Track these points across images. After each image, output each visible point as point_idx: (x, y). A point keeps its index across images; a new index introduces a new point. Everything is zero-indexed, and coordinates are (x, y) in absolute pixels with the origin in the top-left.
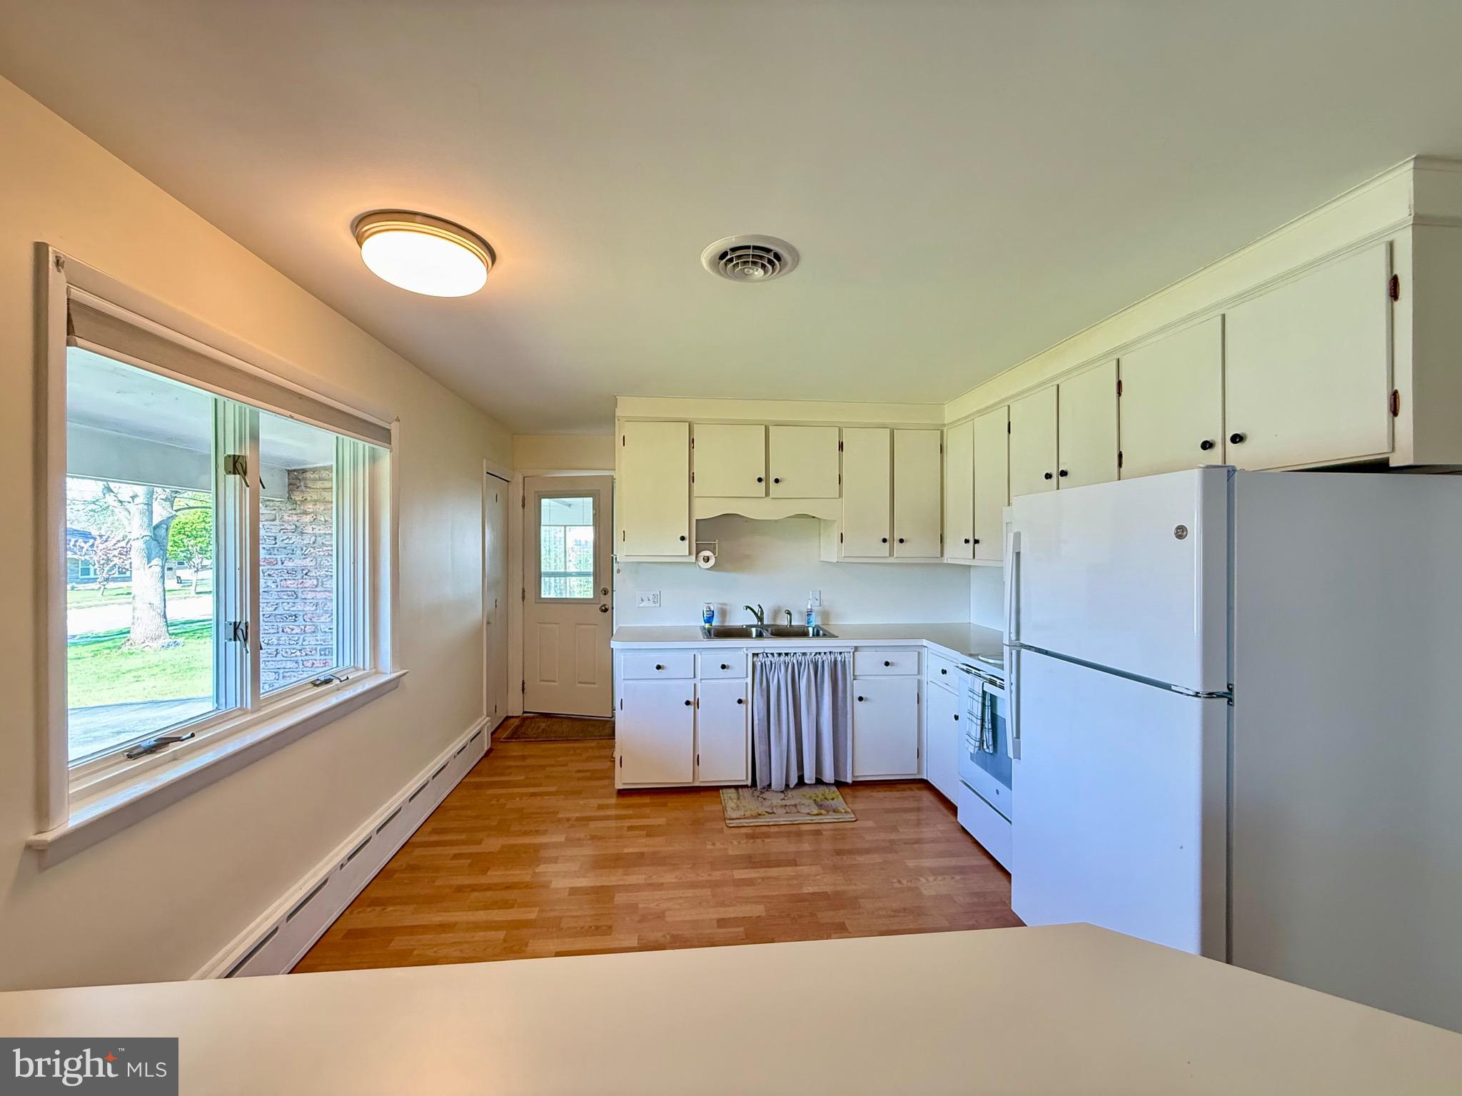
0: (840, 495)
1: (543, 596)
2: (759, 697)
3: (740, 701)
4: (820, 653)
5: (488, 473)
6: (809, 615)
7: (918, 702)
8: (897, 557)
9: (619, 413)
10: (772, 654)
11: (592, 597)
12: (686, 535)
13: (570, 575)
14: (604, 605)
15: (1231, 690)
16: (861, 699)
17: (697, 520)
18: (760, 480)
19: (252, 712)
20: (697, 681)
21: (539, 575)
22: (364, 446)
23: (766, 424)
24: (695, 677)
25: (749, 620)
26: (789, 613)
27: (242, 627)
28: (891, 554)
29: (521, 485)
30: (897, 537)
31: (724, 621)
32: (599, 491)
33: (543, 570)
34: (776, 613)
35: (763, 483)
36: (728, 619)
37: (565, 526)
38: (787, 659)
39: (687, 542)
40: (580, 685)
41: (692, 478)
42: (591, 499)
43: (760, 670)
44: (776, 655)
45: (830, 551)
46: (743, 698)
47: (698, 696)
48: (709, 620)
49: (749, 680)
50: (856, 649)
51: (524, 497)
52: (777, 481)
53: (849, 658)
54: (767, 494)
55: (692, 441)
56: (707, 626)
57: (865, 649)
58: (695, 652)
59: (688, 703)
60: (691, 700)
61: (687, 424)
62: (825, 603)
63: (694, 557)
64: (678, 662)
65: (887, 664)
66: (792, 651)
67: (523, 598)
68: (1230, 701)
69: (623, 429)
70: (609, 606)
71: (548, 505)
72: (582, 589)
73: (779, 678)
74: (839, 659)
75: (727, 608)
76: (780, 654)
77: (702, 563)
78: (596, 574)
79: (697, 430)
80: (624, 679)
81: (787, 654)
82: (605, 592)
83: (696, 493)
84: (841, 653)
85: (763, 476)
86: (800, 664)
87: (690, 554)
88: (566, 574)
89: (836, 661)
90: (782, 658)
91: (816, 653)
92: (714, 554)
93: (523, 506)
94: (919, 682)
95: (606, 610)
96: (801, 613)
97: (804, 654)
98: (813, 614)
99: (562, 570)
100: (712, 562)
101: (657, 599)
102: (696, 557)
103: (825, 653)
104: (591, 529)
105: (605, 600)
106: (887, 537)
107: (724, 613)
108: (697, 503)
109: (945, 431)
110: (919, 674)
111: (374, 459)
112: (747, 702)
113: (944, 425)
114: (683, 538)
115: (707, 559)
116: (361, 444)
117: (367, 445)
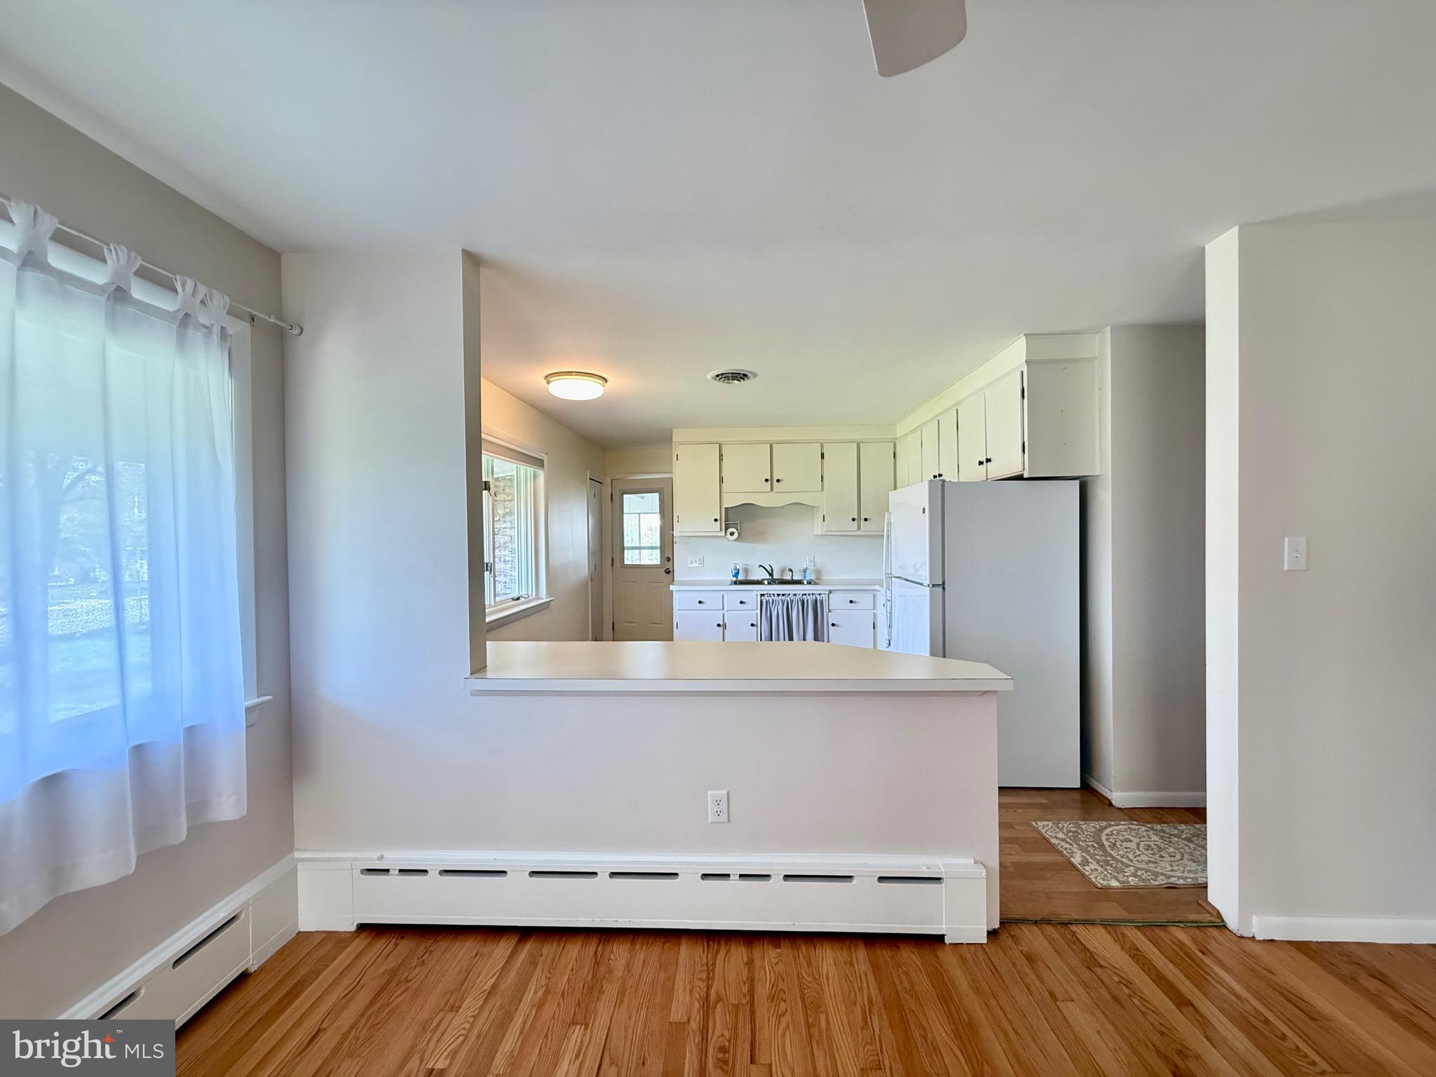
0: (822, 490)
1: (626, 563)
2: (765, 623)
3: (752, 625)
4: (806, 595)
5: (590, 479)
6: (805, 572)
7: (874, 628)
8: (863, 531)
9: (674, 440)
10: (774, 595)
11: (659, 563)
12: (718, 518)
13: (644, 548)
14: (668, 569)
15: (944, 583)
16: (833, 625)
17: (726, 508)
18: (767, 480)
19: (494, 606)
20: (725, 611)
21: (623, 549)
22: (530, 470)
23: (771, 442)
24: (723, 609)
25: (761, 575)
26: (791, 570)
27: (489, 565)
28: (859, 529)
29: (610, 486)
30: (863, 518)
31: (746, 576)
32: (663, 488)
33: (626, 545)
34: (783, 571)
35: (769, 482)
36: (749, 574)
37: (639, 514)
38: (783, 598)
39: (719, 522)
40: (651, 625)
41: (721, 480)
42: (658, 494)
43: (765, 606)
44: (776, 595)
45: (818, 527)
46: (755, 623)
47: (726, 621)
48: (736, 575)
49: (759, 612)
50: (830, 592)
51: (612, 493)
52: (778, 481)
53: (825, 597)
54: (772, 489)
55: (721, 455)
56: (735, 579)
57: (836, 592)
58: (723, 593)
59: (719, 625)
60: (721, 624)
61: (718, 445)
62: (817, 564)
63: (724, 532)
64: (712, 600)
65: (851, 602)
66: (787, 593)
67: (613, 564)
68: (944, 588)
69: (678, 450)
70: (671, 569)
71: (627, 498)
72: (653, 558)
73: (778, 610)
74: (818, 598)
75: (749, 568)
76: (779, 595)
77: (729, 536)
78: (662, 548)
79: (724, 447)
80: (679, 610)
81: (783, 595)
82: (668, 559)
83: (724, 490)
84: (820, 594)
85: (769, 478)
86: (792, 601)
87: (721, 530)
88: (640, 548)
89: (816, 600)
90: (780, 597)
91: (803, 595)
92: (737, 530)
93: (612, 500)
94: (875, 615)
95: (669, 572)
96: (800, 571)
97: (795, 595)
98: (808, 572)
99: (638, 545)
100: (736, 535)
101: (702, 562)
102: (725, 533)
103: (809, 594)
104: (658, 516)
105: (668, 565)
106: (856, 517)
107: (746, 571)
108: (725, 496)
109: (897, 443)
110: (874, 608)
111: (535, 477)
112: (757, 626)
113: (896, 439)
114: (716, 520)
115: (732, 534)
116: (529, 468)
117: (532, 469)
